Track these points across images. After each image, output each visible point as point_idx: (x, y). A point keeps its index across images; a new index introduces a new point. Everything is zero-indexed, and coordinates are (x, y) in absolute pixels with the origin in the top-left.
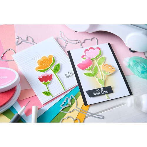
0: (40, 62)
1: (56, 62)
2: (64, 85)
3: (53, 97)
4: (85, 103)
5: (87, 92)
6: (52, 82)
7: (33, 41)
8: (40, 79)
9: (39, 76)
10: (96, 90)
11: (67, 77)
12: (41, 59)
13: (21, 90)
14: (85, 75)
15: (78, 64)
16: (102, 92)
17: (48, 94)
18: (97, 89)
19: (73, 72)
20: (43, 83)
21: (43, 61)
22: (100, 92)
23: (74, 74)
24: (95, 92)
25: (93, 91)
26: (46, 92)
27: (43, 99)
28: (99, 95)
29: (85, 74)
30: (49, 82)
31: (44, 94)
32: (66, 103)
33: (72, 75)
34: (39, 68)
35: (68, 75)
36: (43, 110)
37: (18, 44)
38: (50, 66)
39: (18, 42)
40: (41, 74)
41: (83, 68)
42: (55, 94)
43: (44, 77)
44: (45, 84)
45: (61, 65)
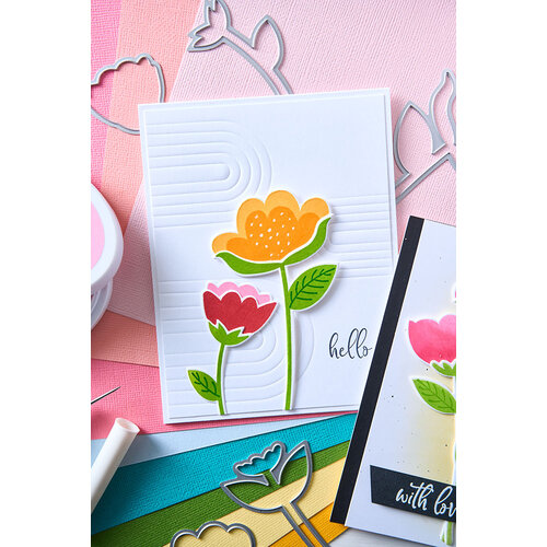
0: (252, 216)
1: (326, 247)
2: (297, 379)
3: (222, 414)
4: (340, 511)
5: (375, 471)
6: (254, 344)
7: (279, 66)
8: (209, 298)
9: (211, 285)
10: (418, 481)
11: (333, 352)
12: (263, 199)
13: (107, 310)
14: (419, 388)
15: (416, 321)
16: (439, 506)
17: (208, 387)
18: (427, 482)
19: (372, 341)
20: (212, 328)
21: (267, 214)
22: (431, 499)
23: (371, 353)
24: (409, 491)
25: (405, 481)
26: (206, 377)
27: (178, 400)
28: (419, 511)
29: (420, 384)
30: (241, 335)
31: (188, 382)
32: (262, 466)
33: (361, 350)
34: (233, 242)
35: (341, 343)
36: (154, 446)
37: (199, 46)
38: (287, 262)
39: (204, 35)
40: (225, 279)
41: (426, 353)
42: (238, 401)
43: (232, 298)
44: (218, 335)
45: (340, 276)
